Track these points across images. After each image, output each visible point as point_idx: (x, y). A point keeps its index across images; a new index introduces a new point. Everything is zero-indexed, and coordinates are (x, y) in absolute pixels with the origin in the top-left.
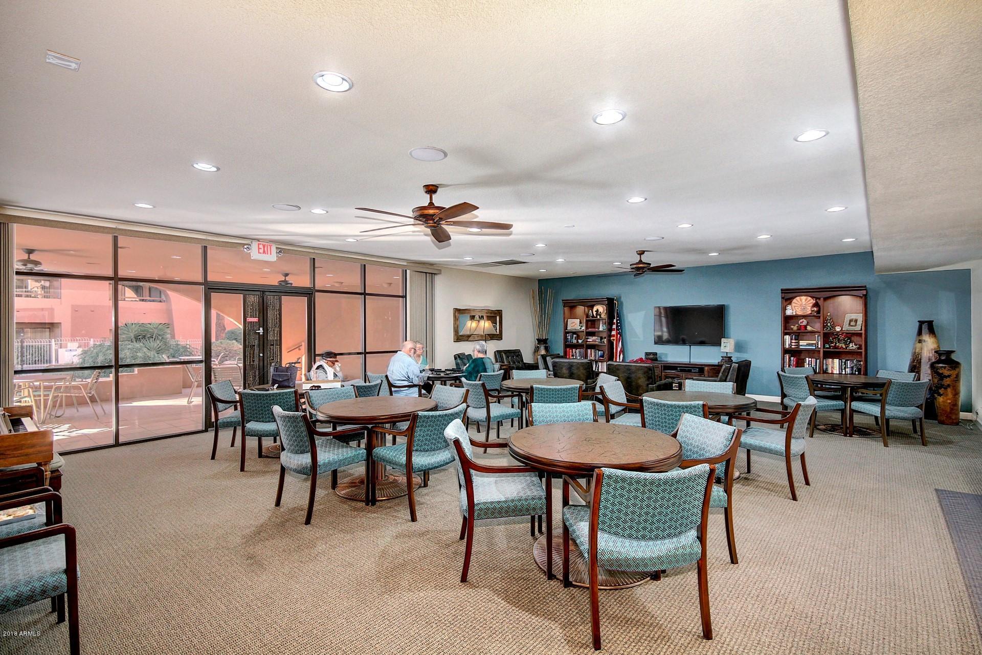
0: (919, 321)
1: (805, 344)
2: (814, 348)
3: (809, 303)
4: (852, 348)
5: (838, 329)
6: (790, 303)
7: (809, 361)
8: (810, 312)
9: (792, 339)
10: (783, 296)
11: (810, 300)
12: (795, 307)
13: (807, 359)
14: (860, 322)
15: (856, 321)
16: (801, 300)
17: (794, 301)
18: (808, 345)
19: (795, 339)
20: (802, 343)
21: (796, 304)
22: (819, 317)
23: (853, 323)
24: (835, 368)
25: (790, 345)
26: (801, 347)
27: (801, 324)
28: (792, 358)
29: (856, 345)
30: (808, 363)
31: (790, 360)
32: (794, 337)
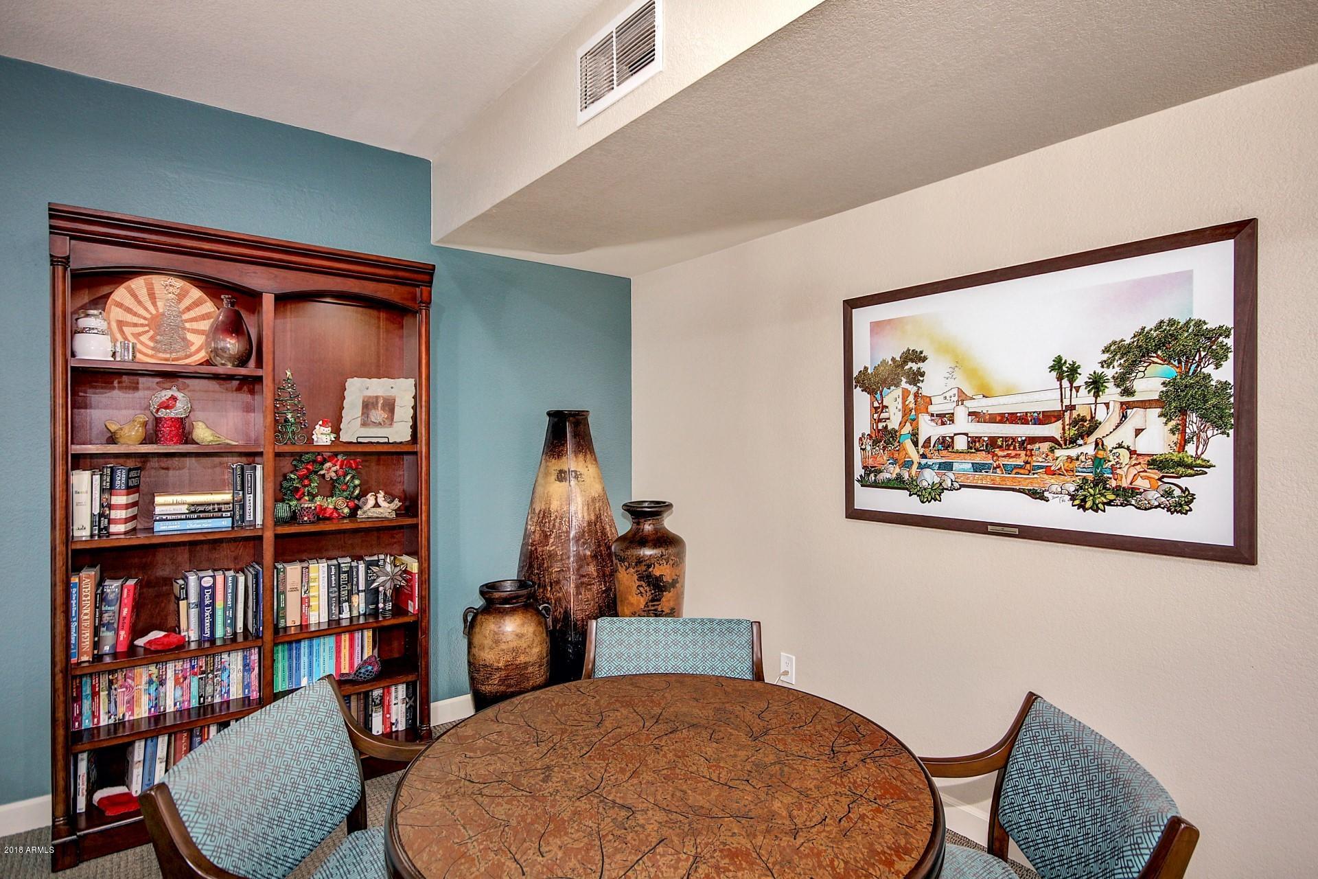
0: (549, 414)
1: (184, 509)
2: (226, 523)
3: (192, 314)
4: (375, 513)
5: (322, 436)
6: (100, 302)
7: (202, 590)
8: (202, 356)
9: (109, 489)
10: (60, 253)
11: (197, 304)
12: (121, 324)
13: (192, 579)
14: (404, 412)
15: (390, 406)
16: (152, 297)
17: (120, 294)
18: (198, 511)
19: (130, 489)
20: (165, 503)
21: (129, 310)
22: (251, 384)
23: (378, 415)
24: (313, 603)
25: (101, 519)
26: (159, 527)
27: (162, 413)
28: (112, 587)
29: (390, 497)
30: (193, 598)
31: (100, 599)
32: (121, 478)
